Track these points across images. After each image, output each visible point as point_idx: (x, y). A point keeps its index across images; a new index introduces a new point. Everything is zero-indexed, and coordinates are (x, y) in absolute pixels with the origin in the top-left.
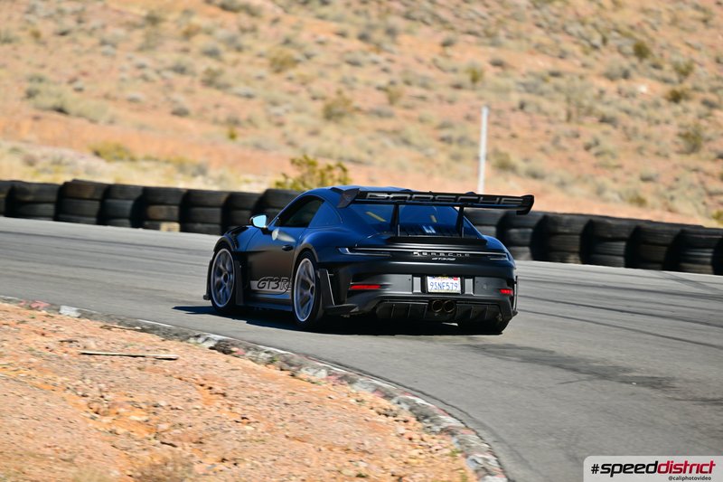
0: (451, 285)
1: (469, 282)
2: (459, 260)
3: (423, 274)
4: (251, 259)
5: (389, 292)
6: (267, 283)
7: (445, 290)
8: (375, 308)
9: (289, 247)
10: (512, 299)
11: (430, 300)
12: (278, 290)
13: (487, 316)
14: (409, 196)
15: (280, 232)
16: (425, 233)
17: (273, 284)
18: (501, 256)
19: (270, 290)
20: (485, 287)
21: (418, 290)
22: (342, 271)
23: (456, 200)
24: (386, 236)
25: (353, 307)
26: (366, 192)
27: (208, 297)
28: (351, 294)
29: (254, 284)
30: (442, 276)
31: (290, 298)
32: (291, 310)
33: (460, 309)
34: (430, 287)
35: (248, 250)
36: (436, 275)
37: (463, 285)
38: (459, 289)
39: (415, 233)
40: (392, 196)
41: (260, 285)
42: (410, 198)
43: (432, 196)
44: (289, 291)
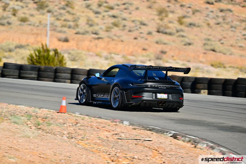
1: (170, 95)
2: (167, 88)
3: (156, 93)
4: (93, 87)
5: (145, 98)
6: (100, 95)
7: (163, 97)
8: (140, 104)
9: (109, 84)
10: (183, 101)
11: (158, 101)
12: (104, 97)
13: (175, 106)
14: (152, 67)
15: (105, 79)
16: (156, 80)
17: (102, 95)
18: (179, 87)
19: (101, 97)
20: (175, 97)
21: (154, 98)
22: (129, 91)
23: (166, 69)
24: (143, 80)
25: (133, 103)
27: (77, 99)
28: (132, 99)
29: (95, 95)
30: (162, 93)
31: (109, 100)
32: (110, 104)
33: (167, 104)
34: (158, 97)
35: (92, 84)
36: (160, 93)
37: (168, 96)
38: (167, 98)
39: (152, 79)
40: (146, 67)
41: (97, 96)
42: (152, 68)
43: (159, 68)
44: (109, 97)
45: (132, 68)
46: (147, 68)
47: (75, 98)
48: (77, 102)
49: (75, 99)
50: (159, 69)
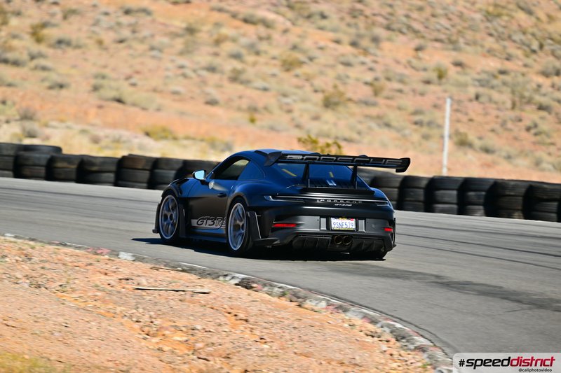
0: (348, 224)
1: (362, 222)
2: (355, 206)
3: (328, 216)
4: (192, 203)
5: (303, 229)
6: (205, 221)
7: (344, 227)
8: (292, 241)
9: (223, 195)
10: (393, 235)
11: (333, 236)
12: (214, 226)
13: (374, 247)
14: (318, 157)
15: (215, 184)
16: (328, 186)
17: (210, 222)
18: (384, 203)
19: (207, 226)
20: (373, 226)
21: (324, 228)
22: (266, 212)
23: (352, 161)
24: (300, 187)
25: (276, 240)
26: (287, 155)
27: (157, 230)
28: (274, 230)
29: (194, 222)
30: (342, 217)
31: (225, 232)
32: (225, 241)
33: (355, 243)
34: (333, 226)
35: (189, 196)
36: (337, 217)
37: (357, 225)
38: (354, 227)
39: (321, 185)
40: (305, 157)
41: (199, 223)
42: (319, 159)
43: (335, 158)
44: (224, 227)
45: (273, 160)
46: (307, 159)
47: (153, 227)
48: (157, 236)
49: (154, 231)
50: (336, 160)
